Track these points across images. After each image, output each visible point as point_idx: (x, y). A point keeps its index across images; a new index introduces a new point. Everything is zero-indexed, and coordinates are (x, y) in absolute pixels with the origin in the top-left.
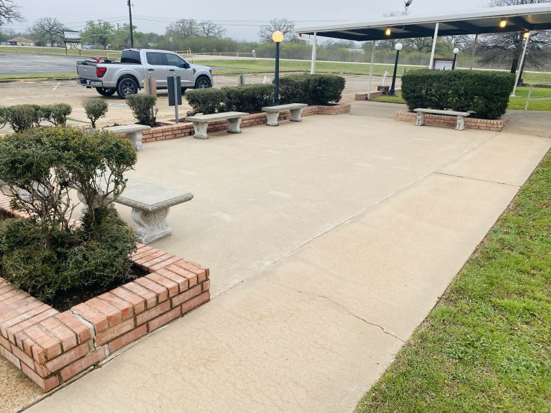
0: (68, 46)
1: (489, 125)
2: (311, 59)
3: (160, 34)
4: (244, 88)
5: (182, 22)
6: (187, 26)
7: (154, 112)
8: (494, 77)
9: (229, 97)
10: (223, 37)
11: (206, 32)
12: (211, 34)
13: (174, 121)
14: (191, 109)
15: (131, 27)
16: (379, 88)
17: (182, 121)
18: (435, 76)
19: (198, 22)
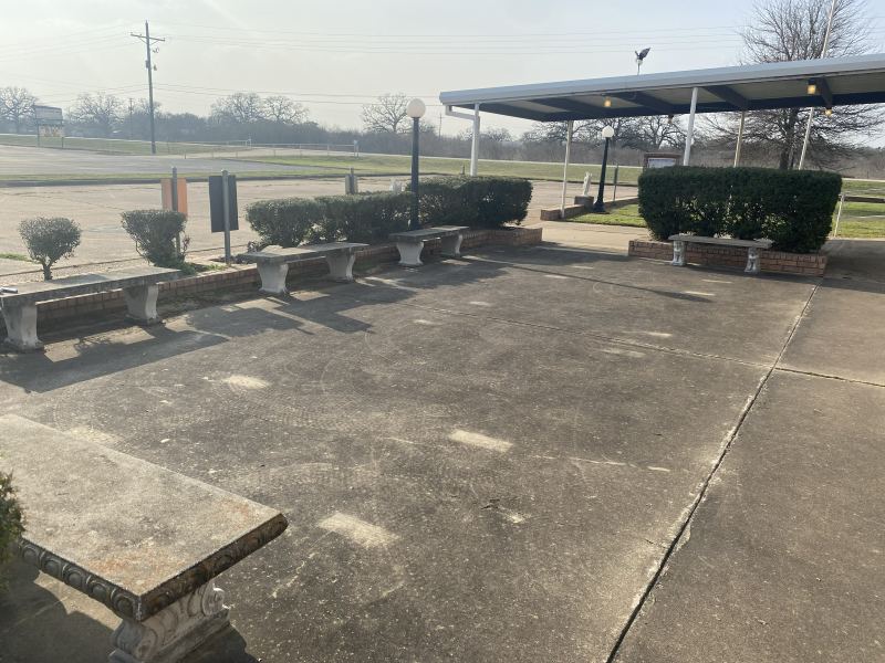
0: (43, 132)
1: (801, 264)
2: (469, 157)
3: (200, 116)
4: (356, 198)
5: (238, 96)
6: (245, 104)
7: (182, 244)
8: (809, 180)
9: (330, 216)
10: (304, 120)
11: (277, 113)
12: (284, 116)
13: (222, 260)
14: (257, 238)
15: (152, 105)
16: (578, 200)
17: (240, 259)
18: (700, 178)
19: (263, 97)
